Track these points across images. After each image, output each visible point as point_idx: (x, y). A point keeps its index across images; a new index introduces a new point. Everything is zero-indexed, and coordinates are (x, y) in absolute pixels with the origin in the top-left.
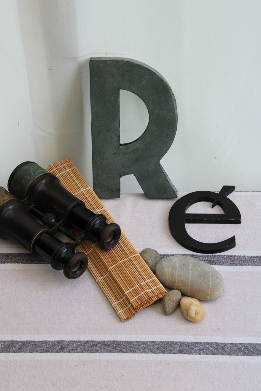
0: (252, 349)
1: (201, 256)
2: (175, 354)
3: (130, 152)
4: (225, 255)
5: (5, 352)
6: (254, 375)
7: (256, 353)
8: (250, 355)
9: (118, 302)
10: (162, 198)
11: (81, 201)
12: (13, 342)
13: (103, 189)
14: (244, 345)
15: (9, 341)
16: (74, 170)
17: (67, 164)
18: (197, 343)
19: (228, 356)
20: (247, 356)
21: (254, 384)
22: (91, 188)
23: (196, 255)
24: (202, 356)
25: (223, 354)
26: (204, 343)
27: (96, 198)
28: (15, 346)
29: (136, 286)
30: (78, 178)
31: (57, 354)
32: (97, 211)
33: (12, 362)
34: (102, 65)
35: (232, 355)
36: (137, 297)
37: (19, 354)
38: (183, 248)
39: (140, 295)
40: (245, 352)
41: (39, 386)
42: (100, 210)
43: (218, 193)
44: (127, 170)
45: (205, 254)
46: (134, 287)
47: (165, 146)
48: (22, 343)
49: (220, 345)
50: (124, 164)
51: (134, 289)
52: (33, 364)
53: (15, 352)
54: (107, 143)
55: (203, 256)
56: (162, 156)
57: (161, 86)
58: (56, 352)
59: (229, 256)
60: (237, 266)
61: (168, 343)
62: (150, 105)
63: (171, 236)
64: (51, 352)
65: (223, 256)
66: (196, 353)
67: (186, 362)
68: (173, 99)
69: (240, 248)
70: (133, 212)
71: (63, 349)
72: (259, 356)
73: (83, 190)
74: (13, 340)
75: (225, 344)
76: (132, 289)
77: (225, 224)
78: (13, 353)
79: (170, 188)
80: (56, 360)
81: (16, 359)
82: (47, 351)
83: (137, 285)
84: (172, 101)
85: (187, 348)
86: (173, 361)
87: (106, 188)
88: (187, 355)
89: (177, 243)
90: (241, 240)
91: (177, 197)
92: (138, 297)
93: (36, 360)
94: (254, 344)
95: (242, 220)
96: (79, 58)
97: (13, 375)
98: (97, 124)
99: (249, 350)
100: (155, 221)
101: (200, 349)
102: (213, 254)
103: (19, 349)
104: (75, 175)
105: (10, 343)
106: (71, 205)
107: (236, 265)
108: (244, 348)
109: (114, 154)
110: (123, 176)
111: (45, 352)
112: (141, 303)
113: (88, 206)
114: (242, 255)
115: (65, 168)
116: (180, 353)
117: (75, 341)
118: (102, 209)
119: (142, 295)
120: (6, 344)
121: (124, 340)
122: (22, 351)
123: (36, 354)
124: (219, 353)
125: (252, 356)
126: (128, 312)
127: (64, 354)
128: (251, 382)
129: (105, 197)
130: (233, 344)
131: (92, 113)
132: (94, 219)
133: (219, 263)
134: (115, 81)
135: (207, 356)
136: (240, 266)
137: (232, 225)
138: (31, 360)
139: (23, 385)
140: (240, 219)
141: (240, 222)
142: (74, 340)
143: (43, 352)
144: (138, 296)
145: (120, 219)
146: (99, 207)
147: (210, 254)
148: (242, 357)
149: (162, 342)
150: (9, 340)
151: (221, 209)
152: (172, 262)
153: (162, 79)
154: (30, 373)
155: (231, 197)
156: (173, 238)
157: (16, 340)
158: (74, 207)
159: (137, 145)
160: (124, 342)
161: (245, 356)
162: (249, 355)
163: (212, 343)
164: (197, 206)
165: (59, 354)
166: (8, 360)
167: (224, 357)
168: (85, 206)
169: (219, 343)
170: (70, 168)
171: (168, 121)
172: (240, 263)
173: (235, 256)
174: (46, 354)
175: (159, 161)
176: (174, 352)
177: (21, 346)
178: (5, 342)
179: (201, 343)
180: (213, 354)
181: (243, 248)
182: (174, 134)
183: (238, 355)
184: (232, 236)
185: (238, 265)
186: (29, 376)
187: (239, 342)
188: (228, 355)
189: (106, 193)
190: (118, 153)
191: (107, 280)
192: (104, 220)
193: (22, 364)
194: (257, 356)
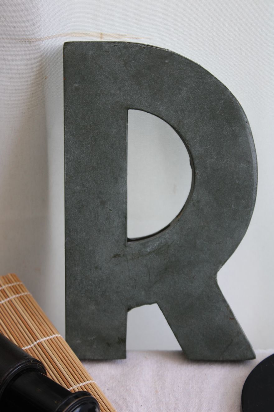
3: (150, 253)
10: (221, 359)
11: (35, 360)
13: (89, 339)
16: (26, 297)
17: (10, 285)
22: (60, 335)
27: (73, 357)
30: (32, 315)
32: (75, 387)
34: (90, 53)
42: (81, 384)
44: (143, 293)
47: (228, 239)
50: (135, 280)
54: (100, 231)
56: (222, 262)
57: (222, 102)
62: (198, 144)
68: (249, 133)
70: (156, 391)
73: (42, 340)
79: (238, 336)
84: (246, 136)
87: (94, 337)
91: (254, 357)
96: (40, 40)
98: (78, 188)
104: (26, 308)
106: (11, 370)
109: (115, 256)
110: (134, 307)
113: (51, 374)
115: (5, 294)
118: (84, 383)
129: (92, 358)
131: (66, 163)
132: (67, 404)
134: (120, 89)
145: (127, 407)
146: (80, 377)
153: (225, 87)
158: (18, 375)
159: (167, 236)
168: (46, 374)
170: (15, 294)
171: (237, 182)
175: (215, 274)
182: (250, 212)
189: (95, 346)
190: (124, 255)
192: (91, 406)
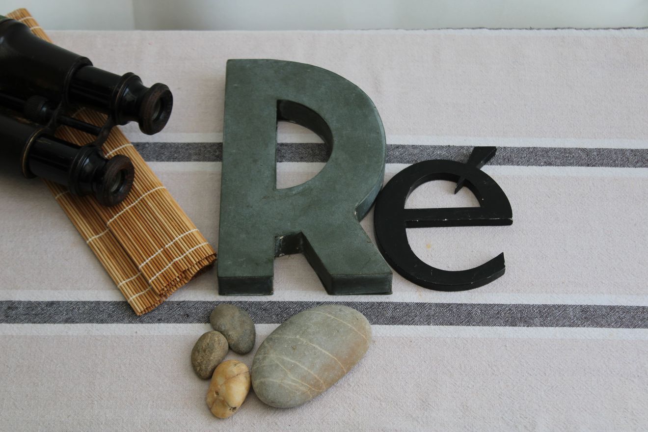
0: (519, 315)
2: (385, 324)
3: (295, 195)
5: (84, 323)
6: (523, 361)
7: (526, 321)
8: (516, 325)
9: (127, 281)
12: (98, 303)
14: (505, 308)
15: (92, 303)
18: (423, 305)
19: (478, 327)
20: (511, 327)
21: (523, 376)
24: (432, 327)
25: (468, 323)
26: (436, 304)
28: (103, 311)
29: (157, 253)
31: (178, 324)
33: (97, 340)
35: (484, 325)
36: (160, 273)
37: (109, 325)
39: (165, 269)
40: (508, 321)
41: (148, 383)
44: (289, 224)
46: (155, 255)
48: (114, 305)
49: (464, 308)
50: (282, 215)
51: (154, 258)
52: (136, 343)
53: (102, 321)
56: (359, 201)
58: (176, 321)
61: (373, 306)
62: (335, 121)
64: (168, 322)
66: (421, 323)
67: (404, 338)
71: (188, 316)
72: (531, 326)
74: (98, 300)
75: (473, 305)
76: (150, 259)
78: (100, 324)
80: (176, 336)
81: (105, 335)
82: (159, 320)
83: (159, 251)
85: (407, 314)
86: (383, 338)
88: (407, 326)
92: (162, 273)
93: (141, 336)
94: (522, 305)
95: (513, 218)
97: (101, 363)
99: (513, 315)
101: (428, 315)
103: (110, 316)
105: (93, 305)
108: (505, 313)
109: (265, 198)
111: (157, 322)
112: (167, 283)
116: (394, 323)
117: (209, 302)
119: (169, 270)
120: (87, 307)
121: (294, 300)
122: (116, 319)
123: (140, 325)
124: (463, 322)
125: (520, 326)
126: (147, 298)
127: (190, 325)
128: (518, 372)
130: (486, 305)
134: (271, 87)
135: (441, 327)
138: (132, 336)
139: (119, 380)
140: (511, 217)
141: (510, 223)
142: (207, 300)
143: (153, 322)
144: (162, 271)
148: (501, 328)
149: (362, 304)
150: (92, 300)
154: (130, 360)
157: (104, 300)
160: (296, 303)
161: (507, 327)
162: (513, 324)
163: (449, 305)
165: (181, 325)
166: (91, 336)
167: (470, 328)
169: (461, 305)
174: (157, 324)
176: (383, 321)
177: (113, 312)
178: (84, 303)
179: (430, 305)
180: (451, 324)
183: (495, 325)
186: (130, 364)
187: (497, 303)
188: (478, 325)
190: (272, 197)
191: (107, 241)
193: (117, 343)
194: (528, 326)
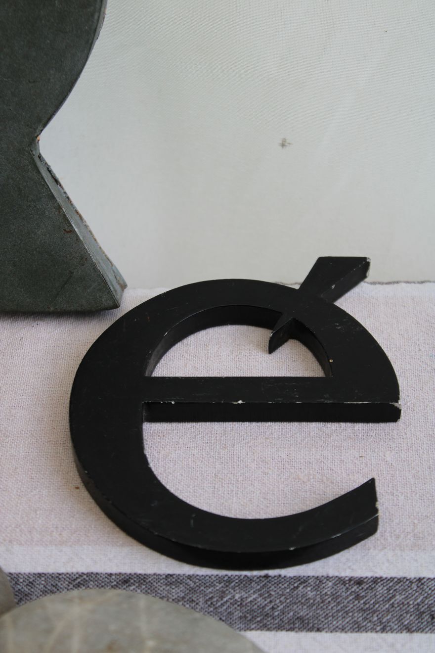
1: (212, 585)
4: (328, 578)
23: (189, 577)
38: (130, 540)
43: (297, 287)
45: (230, 573)
47: (51, 72)
55: (220, 580)
59: (350, 580)
60: (390, 637)
63: (78, 481)
65: (320, 581)
69: (398, 537)
77: (329, 425)
89: (103, 515)
90: (402, 498)
95: (402, 404)
100: (13, 412)
102: (272, 573)
107: (383, 630)
114: (412, 574)
133: (300, 619)
136: (405, 636)
137: (359, 427)
140: (397, 399)
141: (393, 415)
147: (256, 573)
151: (310, 355)
152: (49, 631)
155: (349, 303)
156: (85, 494)
164: (206, 346)
172: (400, 619)
173: (376, 580)
175: (33, 141)
181: (414, 536)
184: (360, 480)
185: (392, 630)
